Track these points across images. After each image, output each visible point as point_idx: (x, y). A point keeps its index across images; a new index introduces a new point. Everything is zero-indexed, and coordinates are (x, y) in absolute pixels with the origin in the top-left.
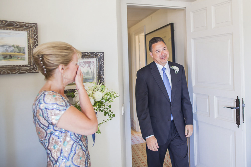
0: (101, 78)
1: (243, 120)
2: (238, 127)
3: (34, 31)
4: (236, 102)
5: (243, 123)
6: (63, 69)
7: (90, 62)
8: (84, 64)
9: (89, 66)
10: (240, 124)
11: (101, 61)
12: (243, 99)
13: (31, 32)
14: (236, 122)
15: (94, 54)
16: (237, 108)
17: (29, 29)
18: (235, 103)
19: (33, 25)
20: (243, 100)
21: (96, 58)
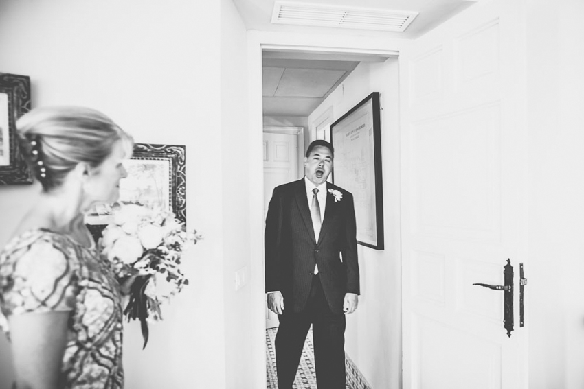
0: (178, 202)
1: (522, 320)
2: (509, 335)
3: (23, 92)
4: (505, 273)
5: (522, 325)
6: (86, 173)
7: (153, 167)
8: (139, 170)
9: (152, 176)
10: (514, 327)
11: (179, 164)
12: (521, 265)
13: (15, 95)
14: (504, 324)
15: (162, 149)
16: (507, 287)
17: (10, 88)
18: (503, 275)
19: (20, 80)
20: (521, 270)
21: (167, 159)
